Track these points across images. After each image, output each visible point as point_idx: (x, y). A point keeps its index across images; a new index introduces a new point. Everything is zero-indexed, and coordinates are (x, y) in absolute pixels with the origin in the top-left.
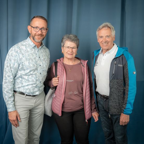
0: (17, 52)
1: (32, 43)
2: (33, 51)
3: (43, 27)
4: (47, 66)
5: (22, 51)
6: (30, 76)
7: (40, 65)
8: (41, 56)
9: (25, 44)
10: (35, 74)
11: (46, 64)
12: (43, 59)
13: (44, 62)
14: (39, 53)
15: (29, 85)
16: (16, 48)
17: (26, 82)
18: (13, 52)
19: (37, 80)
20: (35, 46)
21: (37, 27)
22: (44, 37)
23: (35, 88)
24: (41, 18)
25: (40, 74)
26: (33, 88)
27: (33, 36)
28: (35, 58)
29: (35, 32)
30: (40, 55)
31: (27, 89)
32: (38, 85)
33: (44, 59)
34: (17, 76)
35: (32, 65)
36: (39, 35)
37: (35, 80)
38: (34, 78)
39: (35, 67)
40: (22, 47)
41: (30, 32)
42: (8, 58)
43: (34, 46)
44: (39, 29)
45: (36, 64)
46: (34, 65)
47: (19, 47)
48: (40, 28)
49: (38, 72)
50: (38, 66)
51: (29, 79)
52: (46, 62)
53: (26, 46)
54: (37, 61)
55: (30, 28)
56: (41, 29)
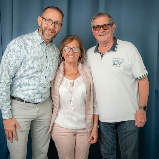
0: (21, 47)
1: (41, 38)
2: (40, 49)
3: (58, 21)
4: (55, 69)
5: (27, 47)
6: (32, 79)
7: (46, 67)
8: (49, 56)
9: (31, 37)
10: (39, 77)
11: (54, 67)
12: (50, 59)
13: (52, 64)
14: (47, 51)
15: (29, 89)
16: (21, 42)
17: (25, 85)
18: (16, 46)
19: (39, 85)
20: (44, 42)
21: (49, 20)
22: (55, 34)
23: (37, 95)
24: (56, 10)
25: (46, 77)
26: (34, 94)
27: (42, 30)
28: (41, 58)
29: (46, 26)
30: (48, 54)
31: (26, 95)
32: (41, 91)
33: (52, 59)
34: (16, 77)
35: (36, 65)
36: (50, 30)
37: (37, 85)
38: (36, 82)
39: (39, 68)
40: (28, 41)
41: (40, 25)
42: (8, 52)
43: (42, 42)
44: (52, 22)
45: (42, 65)
46: (38, 65)
47: (24, 41)
48: (54, 21)
49: (42, 75)
50: (43, 68)
51: (30, 82)
52: (55, 63)
53: (32, 40)
54: (43, 61)
55: (41, 20)
56: (54, 23)
